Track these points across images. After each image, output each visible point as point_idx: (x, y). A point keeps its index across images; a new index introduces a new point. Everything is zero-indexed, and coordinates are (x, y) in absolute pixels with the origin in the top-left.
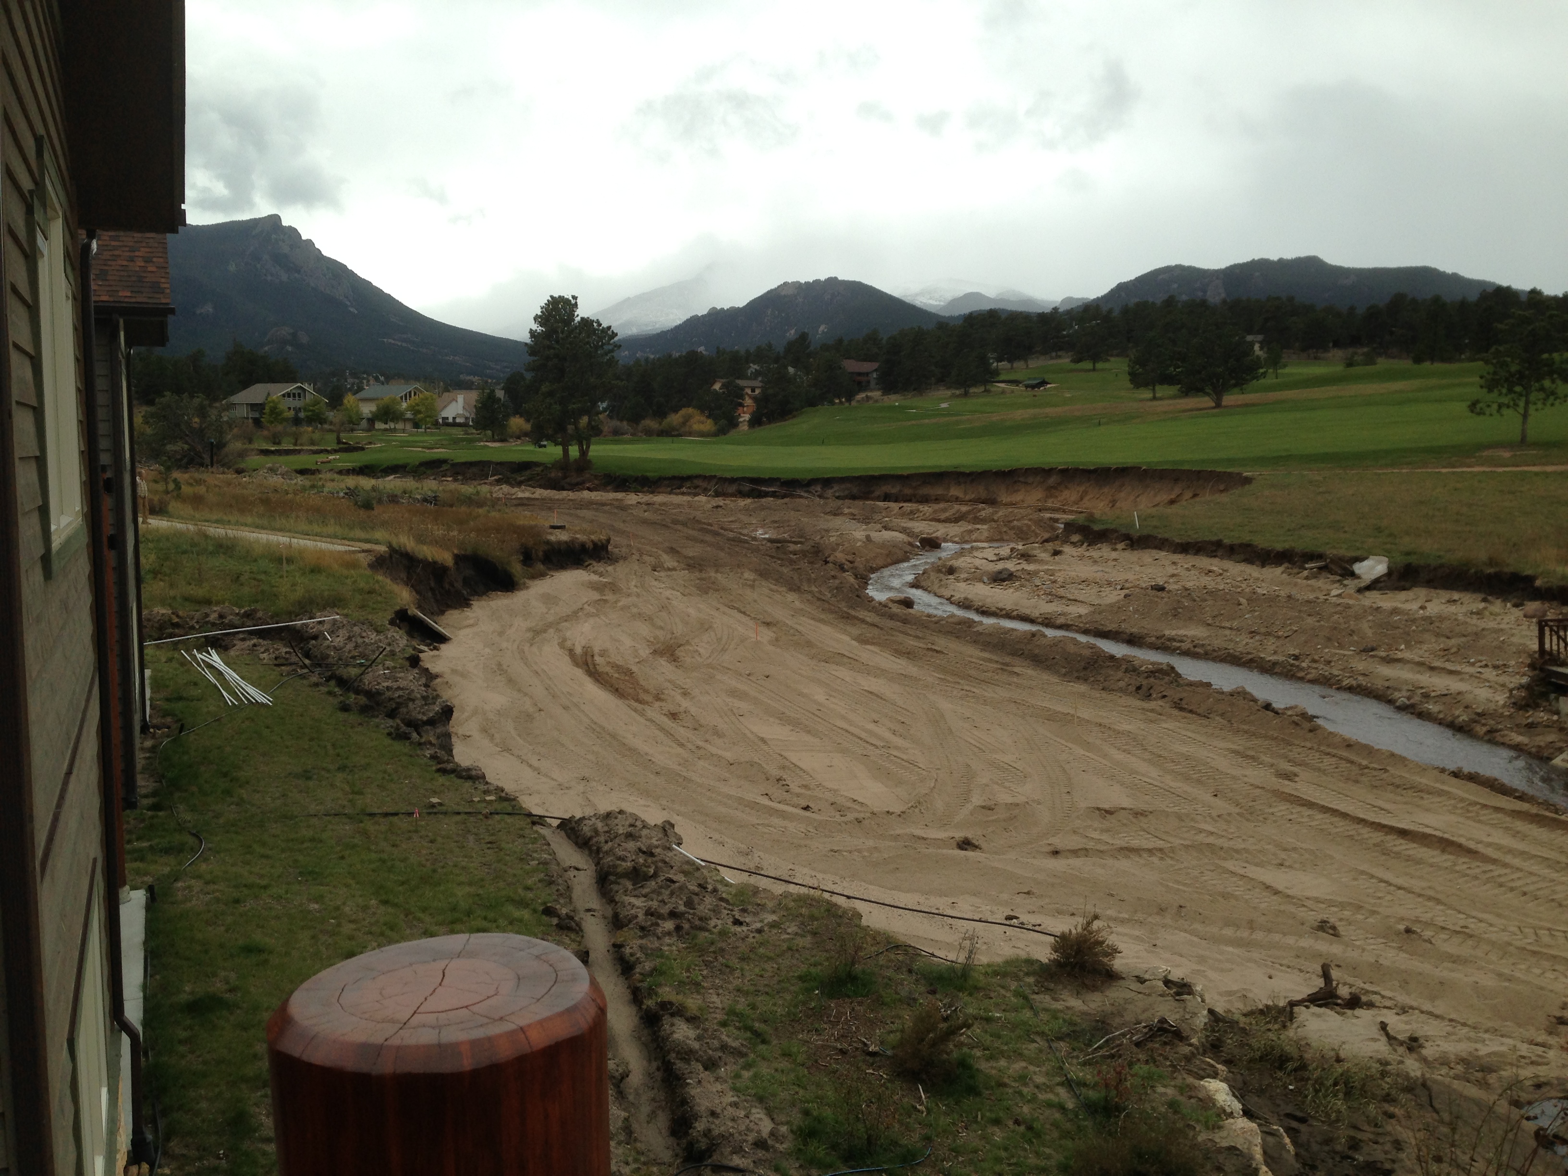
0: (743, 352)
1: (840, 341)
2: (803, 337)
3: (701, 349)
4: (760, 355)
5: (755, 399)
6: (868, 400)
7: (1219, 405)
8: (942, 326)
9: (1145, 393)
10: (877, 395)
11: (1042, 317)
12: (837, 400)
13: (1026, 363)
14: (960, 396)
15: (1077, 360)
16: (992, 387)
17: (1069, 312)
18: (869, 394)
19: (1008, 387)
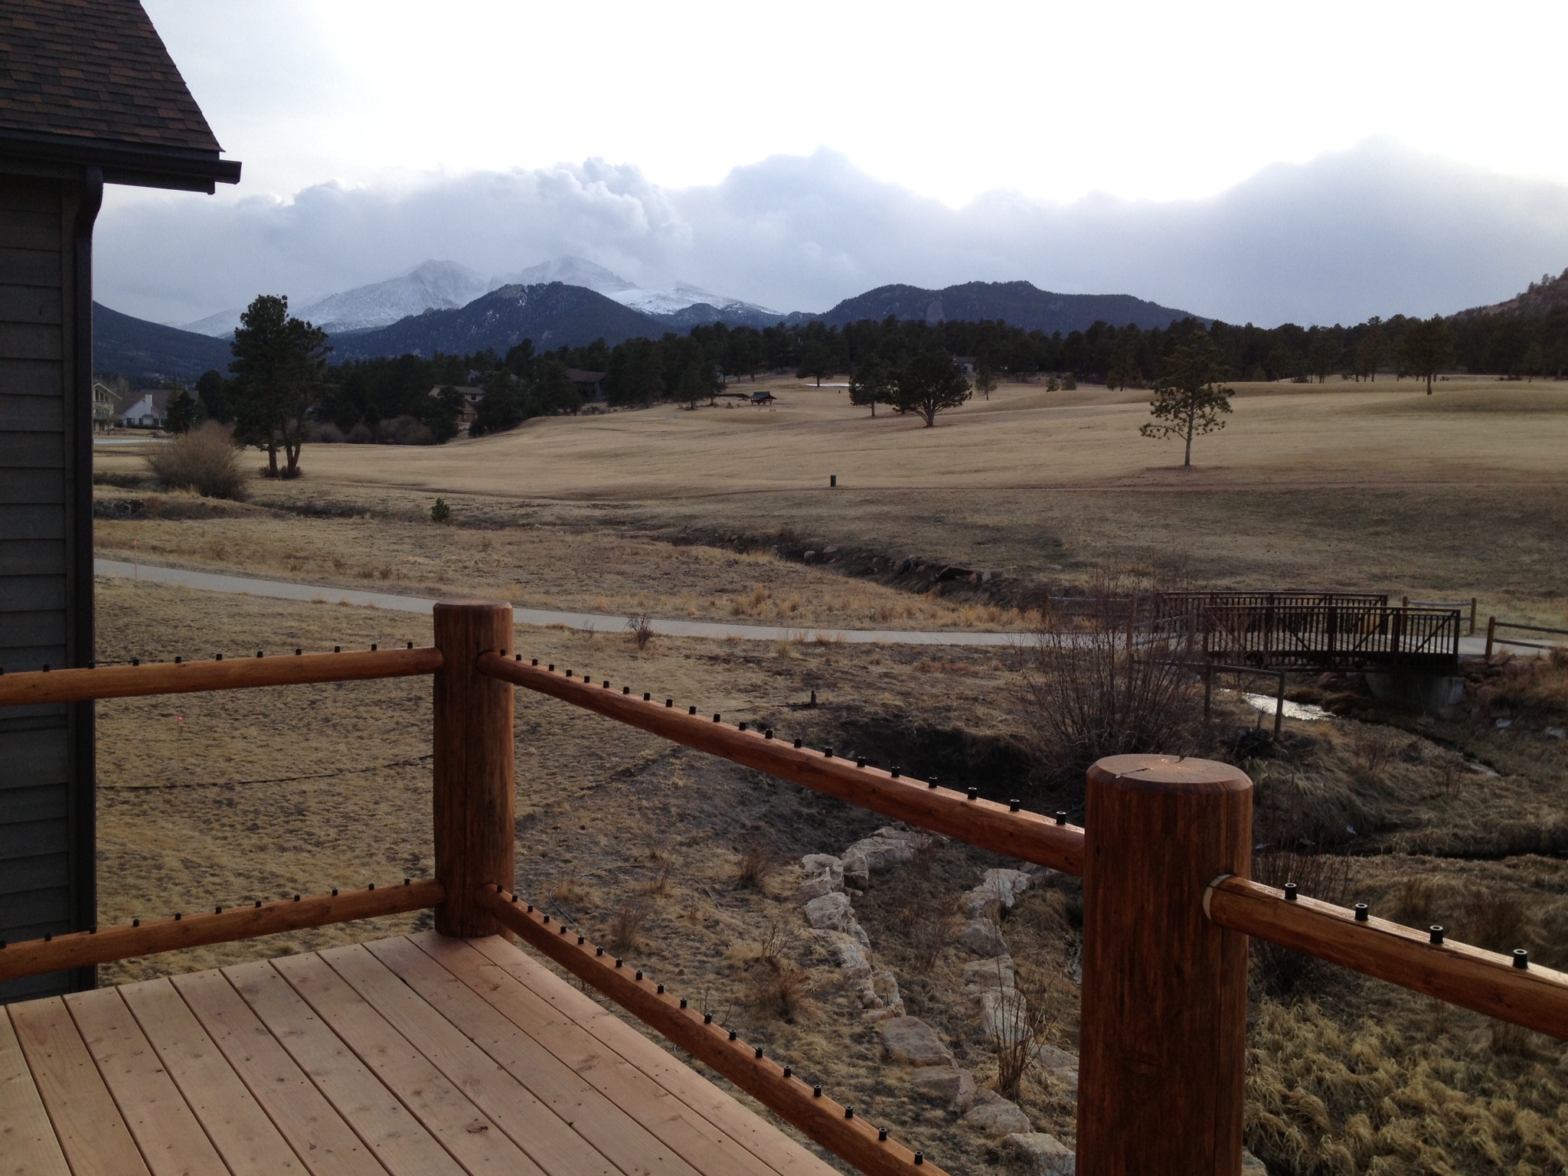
0: (462, 358)
1: (565, 349)
2: (526, 345)
3: (416, 352)
4: (479, 361)
5: (475, 406)
6: (594, 411)
7: (930, 424)
8: (669, 337)
9: (864, 411)
10: (602, 406)
11: (768, 332)
12: (561, 411)
13: (753, 377)
14: (687, 409)
15: (801, 376)
16: (718, 400)
17: (795, 328)
18: (595, 405)
19: (734, 401)
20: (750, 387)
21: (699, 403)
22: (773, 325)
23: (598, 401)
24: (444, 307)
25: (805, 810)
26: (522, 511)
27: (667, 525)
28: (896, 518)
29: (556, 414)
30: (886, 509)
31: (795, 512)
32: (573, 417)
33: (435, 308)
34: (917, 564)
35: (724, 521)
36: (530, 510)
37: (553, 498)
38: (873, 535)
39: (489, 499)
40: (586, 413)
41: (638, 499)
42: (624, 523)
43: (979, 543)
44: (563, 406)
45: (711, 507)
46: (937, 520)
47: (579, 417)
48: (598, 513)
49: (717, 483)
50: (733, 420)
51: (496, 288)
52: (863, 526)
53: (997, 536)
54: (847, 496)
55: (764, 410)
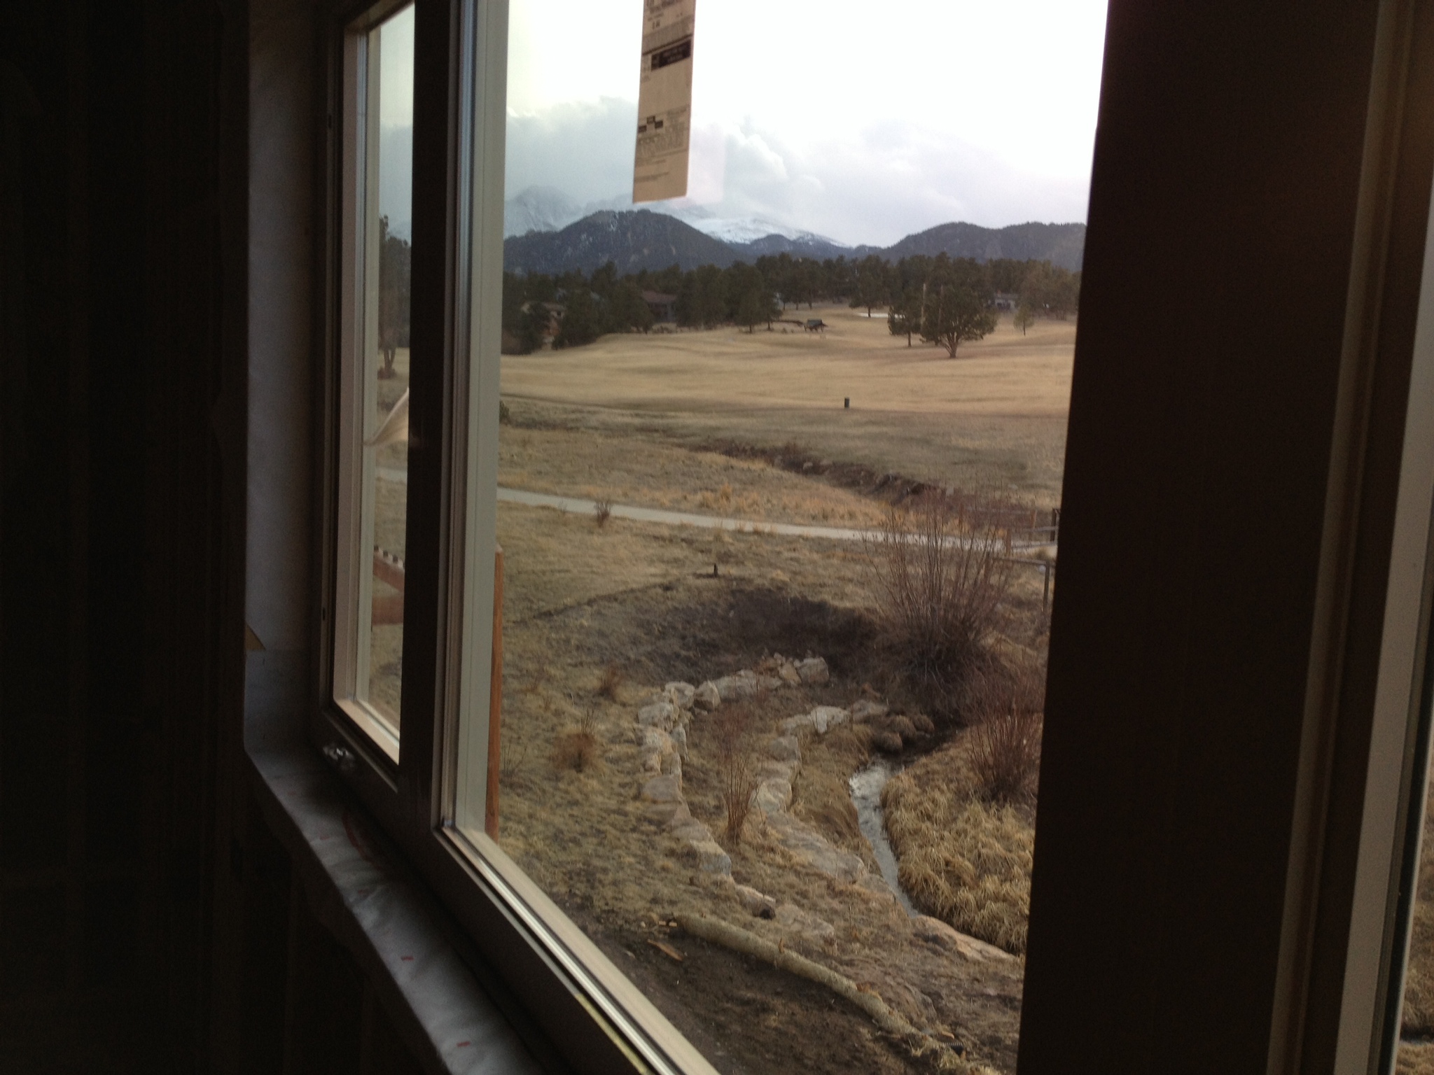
0: (553, 277)
1: (644, 272)
2: (609, 268)
4: (568, 280)
5: (560, 322)
6: (662, 331)
7: (953, 356)
8: (738, 265)
9: (902, 341)
10: (672, 326)
11: (828, 264)
12: (635, 329)
13: (810, 305)
14: (746, 333)
15: (855, 305)
16: (776, 326)
17: (854, 261)
18: (665, 325)
19: (789, 327)
20: (805, 313)
21: (756, 328)
22: (834, 258)
23: (668, 321)
24: (544, 229)
25: (683, 653)
26: (573, 416)
27: (693, 435)
28: (891, 439)
29: (629, 331)
30: (885, 429)
31: (806, 429)
32: (644, 335)
33: (536, 229)
34: (896, 478)
35: (742, 433)
36: (578, 415)
37: (604, 406)
38: (867, 452)
39: (548, 404)
40: (656, 332)
41: (676, 410)
42: (657, 431)
43: (955, 463)
44: (636, 326)
45: (735, 421)
46: (926, 442)
47: (650, 335)
48: (637, 421)
49: (747, 400)
50: (785, 345)
51: (590, 213)
52: (859, 443)
53: (973, 459)
54: (856, 417)
55: (815, 337)
